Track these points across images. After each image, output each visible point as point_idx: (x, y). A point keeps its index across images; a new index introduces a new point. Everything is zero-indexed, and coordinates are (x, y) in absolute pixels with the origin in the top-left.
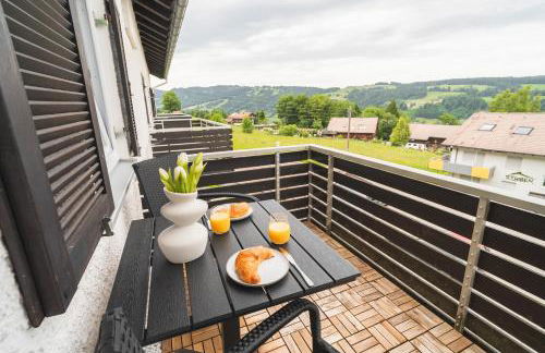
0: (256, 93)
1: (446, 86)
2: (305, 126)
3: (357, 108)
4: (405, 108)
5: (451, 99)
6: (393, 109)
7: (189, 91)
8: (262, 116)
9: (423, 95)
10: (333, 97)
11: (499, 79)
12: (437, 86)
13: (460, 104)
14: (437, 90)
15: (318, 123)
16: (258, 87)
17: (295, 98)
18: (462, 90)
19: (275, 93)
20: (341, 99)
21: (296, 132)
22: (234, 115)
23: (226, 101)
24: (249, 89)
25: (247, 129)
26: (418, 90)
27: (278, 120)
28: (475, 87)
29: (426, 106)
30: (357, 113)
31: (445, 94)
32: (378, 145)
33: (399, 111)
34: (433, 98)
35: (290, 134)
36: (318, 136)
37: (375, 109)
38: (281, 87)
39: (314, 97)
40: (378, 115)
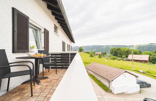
0: (104, 47)
2: (119, 57)
7: (86, 47)
8: (105, 54)
10: (131, 48)
15: (125, 56)
16: (105, 46)
17: (116, 48)
19: (110, 47)
20: (134, 49)
21: (116, 59)
22: (97, 53)
23: (96, 49)
24: (103, 46)
25: (100, 57)
27: (111, 55)
30: (140, 53)
32: (150, 65)
35: (114, 59)
36: (124, 60)
37: (148, 52)
38: (112, 45)
40: (149, 54)
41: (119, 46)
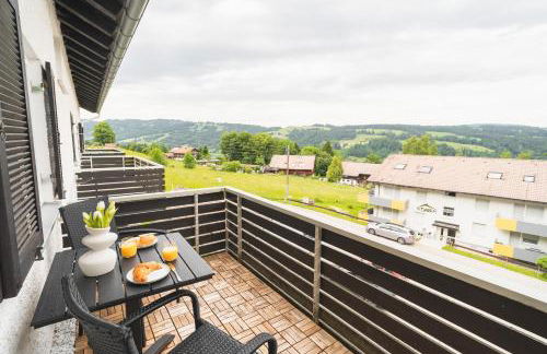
0: (199, 129)
1: (371, 130)
2: (248, 162)
3: (296, 147)
4: (339, 148)
5: (376, 140)
6: (328, 148)
8: (206, 152)
9: (353, 137)
10: (275, 136)
11: (410, 127)
12: (364, 129)
13: (383, 146)
14: (363, 132)
15: (260, 160)
16: (201, 123)
17: (238, 135)
18: (383, 134)
19: (219, 129)
20: (282, 137)
21: (240, 168)
22: (176, 150)
24: (193, 124)
25: (189, 164)
26: (349, 132)
27: (222, 156)
28: (393, 131)
29: (356, 146)
30: (296, 151)
31: (369, 136)
33: (334, 150)
34: (361, 140)
35: (233, 170)
36: (261, 172)
37: (313, 148)
38: (225, 124)
39: (256, 136)
40: (315, 153)
41: (246, 127)
